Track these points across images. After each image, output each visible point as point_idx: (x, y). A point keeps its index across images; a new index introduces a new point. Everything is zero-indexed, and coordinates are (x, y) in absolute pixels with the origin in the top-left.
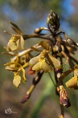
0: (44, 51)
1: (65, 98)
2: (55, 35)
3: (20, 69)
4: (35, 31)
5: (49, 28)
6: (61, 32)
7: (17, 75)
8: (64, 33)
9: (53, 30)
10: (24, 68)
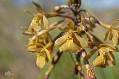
0: (70, 31)
1: (92, 77)
2: (76, 13)
3: (42, 50)
4: (54, 9)
5: (69, 6)
6: (82, 10)
7: (40, 56)
8: (85, 11)
9: (74, 8)
10: (47, 49)
